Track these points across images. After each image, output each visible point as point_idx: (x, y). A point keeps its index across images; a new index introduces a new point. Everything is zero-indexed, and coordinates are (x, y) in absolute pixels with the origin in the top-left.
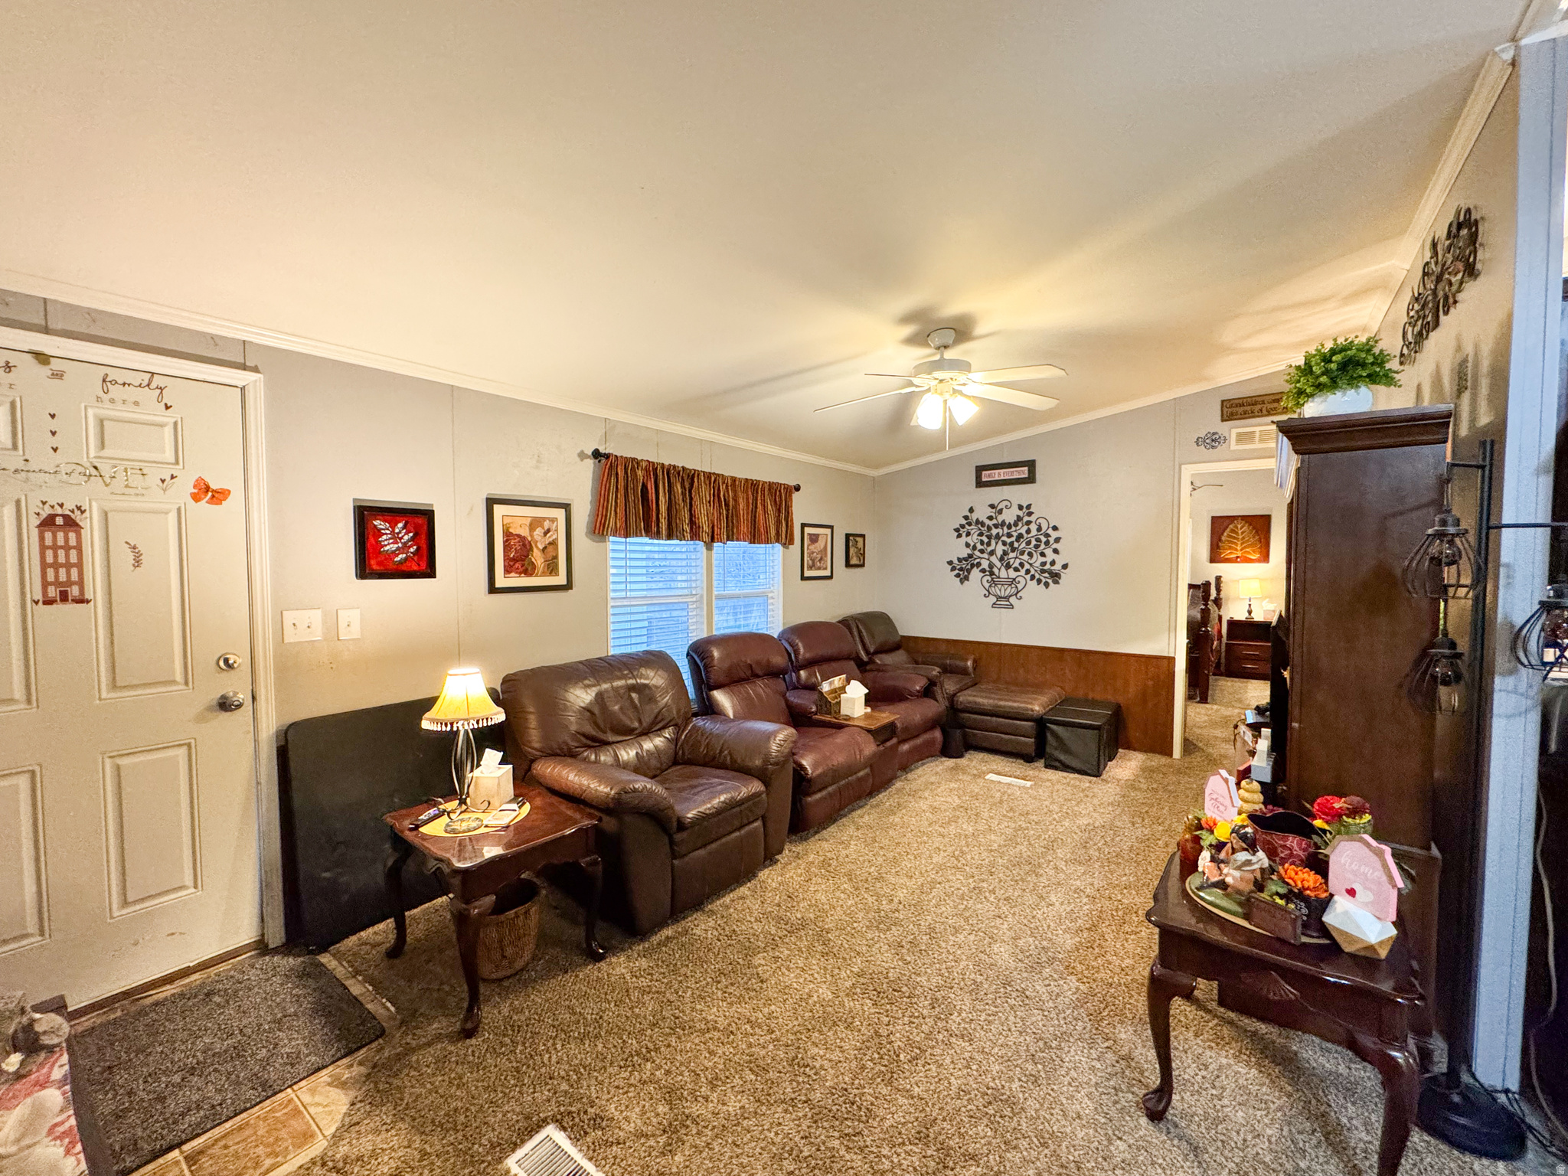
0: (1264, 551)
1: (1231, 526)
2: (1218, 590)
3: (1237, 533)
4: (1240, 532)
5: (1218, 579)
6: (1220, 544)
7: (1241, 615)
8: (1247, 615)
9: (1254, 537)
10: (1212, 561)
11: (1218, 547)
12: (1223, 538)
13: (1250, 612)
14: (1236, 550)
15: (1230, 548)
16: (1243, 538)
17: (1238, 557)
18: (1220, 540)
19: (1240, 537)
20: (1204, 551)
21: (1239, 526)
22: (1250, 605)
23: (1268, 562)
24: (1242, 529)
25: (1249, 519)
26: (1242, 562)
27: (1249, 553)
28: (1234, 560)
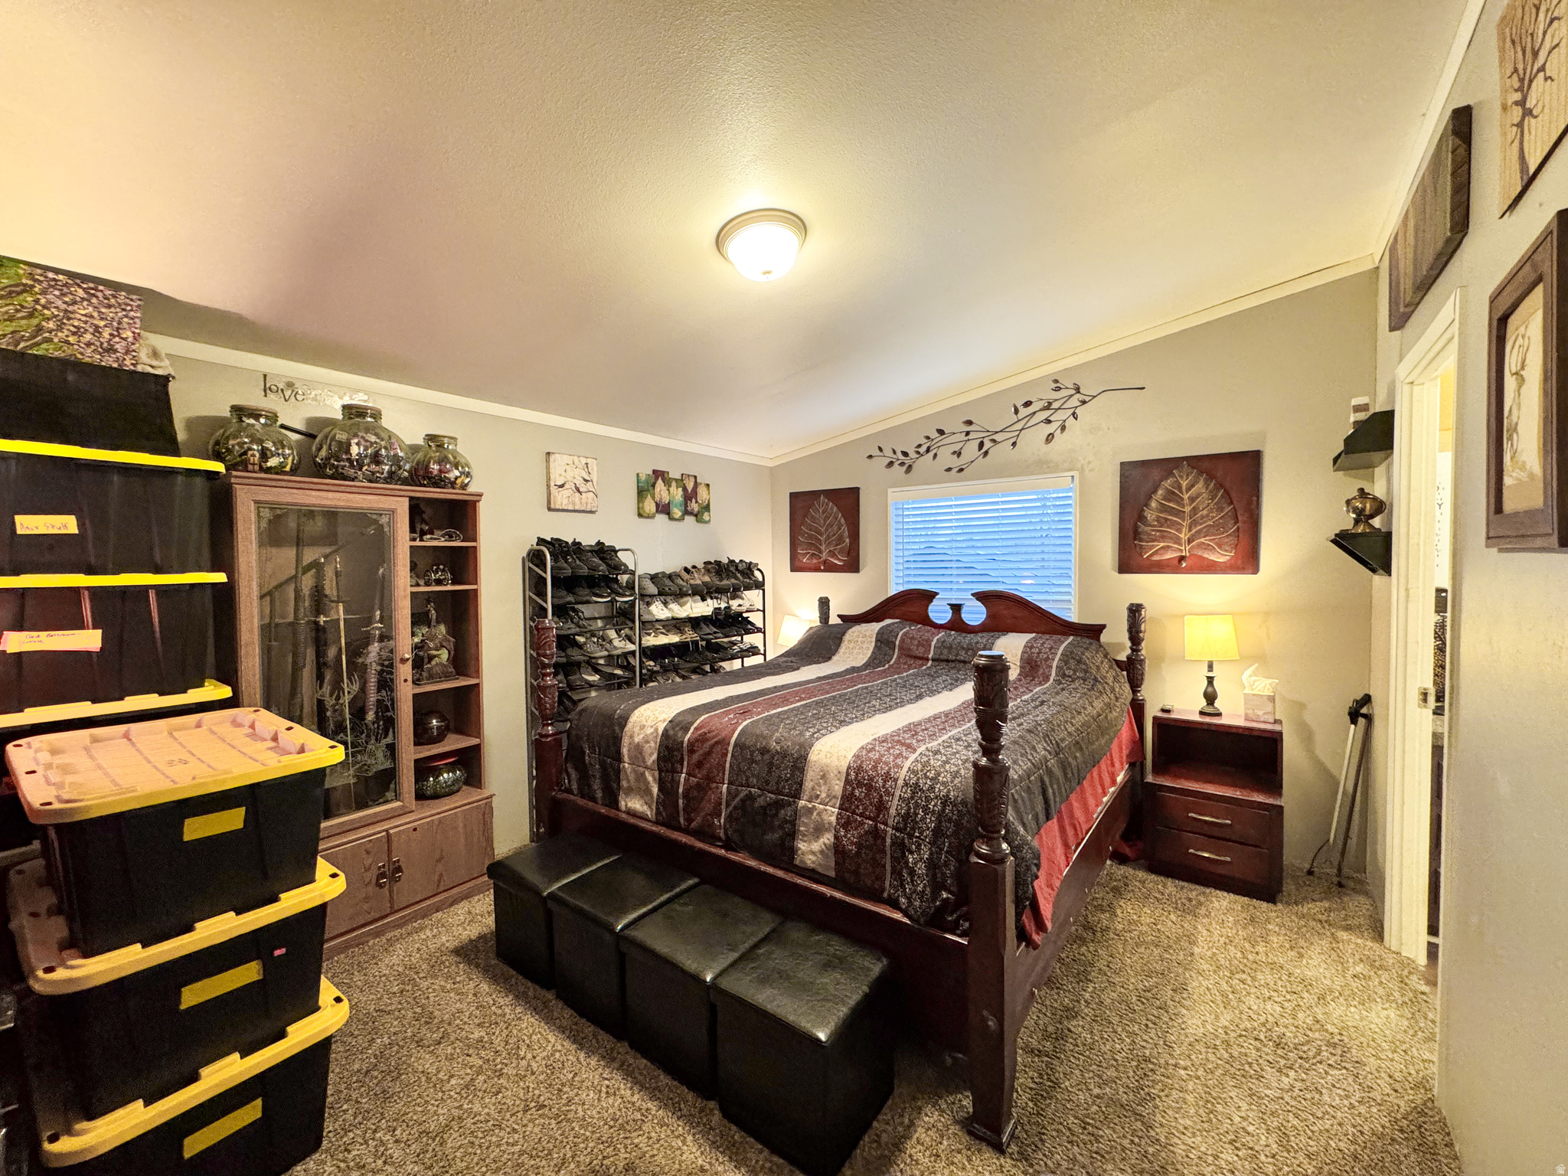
0: (1244, 539)
1: (1167, 483)
2: (1135, 638)
3: (1179, 500)
4: (1186, 497)
5: (1135, 611)
6: (1142, 528)
7: (1188, 706)
8: (1202, 703)
9: (1220, 509)
10: (1125, 566)
11: (1137, 534)
12: (1150, 515)
13: (1210, 697)
14: (1178, 541)
15: (1163, 538)
16: (1195, 510)
17: (1182, 559)
18: (1141, 518)
19: (1187, 509)
20: (1106, 545)
21: (1184, 484)
22: (1210, 680)
23: (1255, 570)
24: (1196, 490)
25: (1203, 465)
26: (1190, 570)
27: (1208, 548)
28: (1175, 566)
